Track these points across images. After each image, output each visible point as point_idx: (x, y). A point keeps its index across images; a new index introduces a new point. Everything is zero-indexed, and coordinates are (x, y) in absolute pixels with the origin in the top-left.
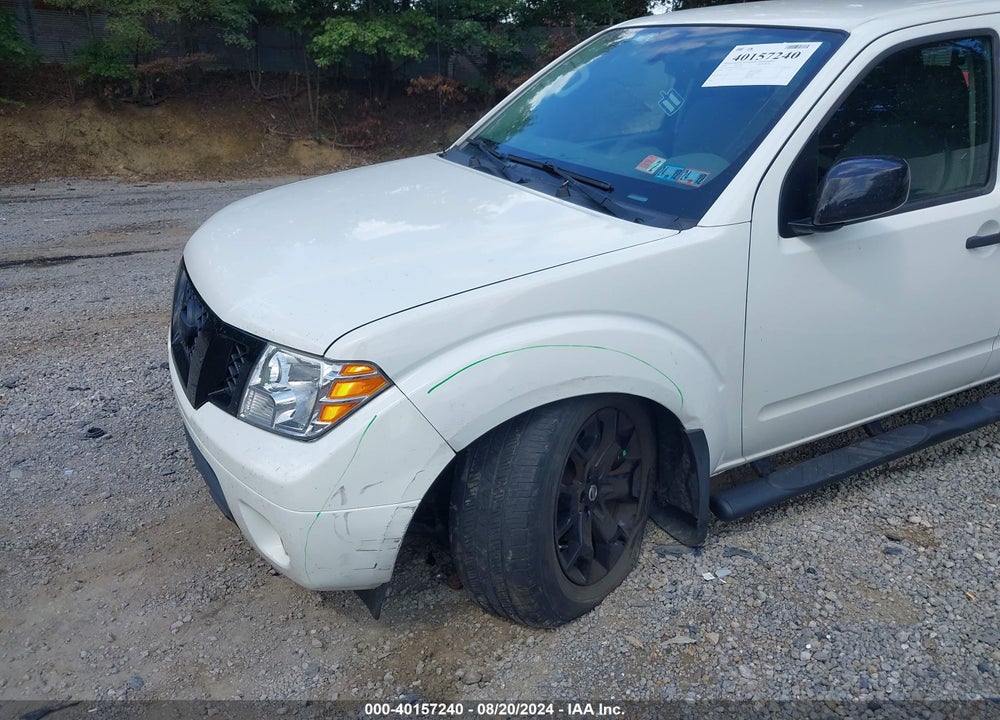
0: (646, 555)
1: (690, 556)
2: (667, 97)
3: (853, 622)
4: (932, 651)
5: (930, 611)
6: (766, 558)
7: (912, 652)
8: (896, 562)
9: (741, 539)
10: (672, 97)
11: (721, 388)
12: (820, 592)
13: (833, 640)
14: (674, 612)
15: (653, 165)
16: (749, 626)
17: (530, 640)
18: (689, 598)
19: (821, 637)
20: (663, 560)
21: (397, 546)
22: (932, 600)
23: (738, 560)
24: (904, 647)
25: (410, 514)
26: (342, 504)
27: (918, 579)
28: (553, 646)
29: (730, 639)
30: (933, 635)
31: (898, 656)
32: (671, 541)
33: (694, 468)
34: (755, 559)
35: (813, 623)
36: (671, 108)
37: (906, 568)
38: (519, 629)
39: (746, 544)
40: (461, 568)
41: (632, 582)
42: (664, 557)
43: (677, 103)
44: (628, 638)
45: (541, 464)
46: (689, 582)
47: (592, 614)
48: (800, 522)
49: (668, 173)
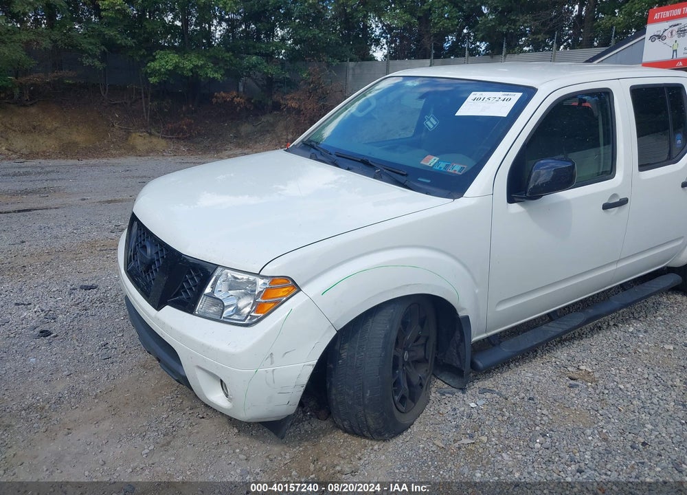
0: (433, 395)
1: (460, 394)
2: (429, 120)
3: (560, 426)
4: (605, 440)
5: (601, 418)
6: (504, 393)
7: (596, 441)
8: (577, 392)
9: (488, 383)
10: (432, 119)
11: (477, 291)
12: (538, 410)
13: (551, 437)
14: (457, 427)
15: (431, 161)
16: (502, 431)
17: (376, 447)
18: (465, 418)
19: (544, 435)
20: (444, 397)
21: (302, 389)
22: (600, 412)
23: (488, 395)
24: (590, 438)
25: (311, 369)
26: (271, 364)
27: (591, 401)
28: (390, 450)
29: (493, 439)
30: (604, 431)
31: (587, 444)
32: (446, 386)
33: (462, 340)
34: (498, 394)
35: (538, 428)
36: (431, 126)
37: (583, 395)
38: (367, 441)
39: (491, 386)
40: (334, 404)
41: (429, 410)
42: (444, 395)
43: (435, 123)
44: (435, 442)
45: (386, 336)
46: (463, 409)
47: (409, 430)
48: (519, 372)
49: (441, 165)
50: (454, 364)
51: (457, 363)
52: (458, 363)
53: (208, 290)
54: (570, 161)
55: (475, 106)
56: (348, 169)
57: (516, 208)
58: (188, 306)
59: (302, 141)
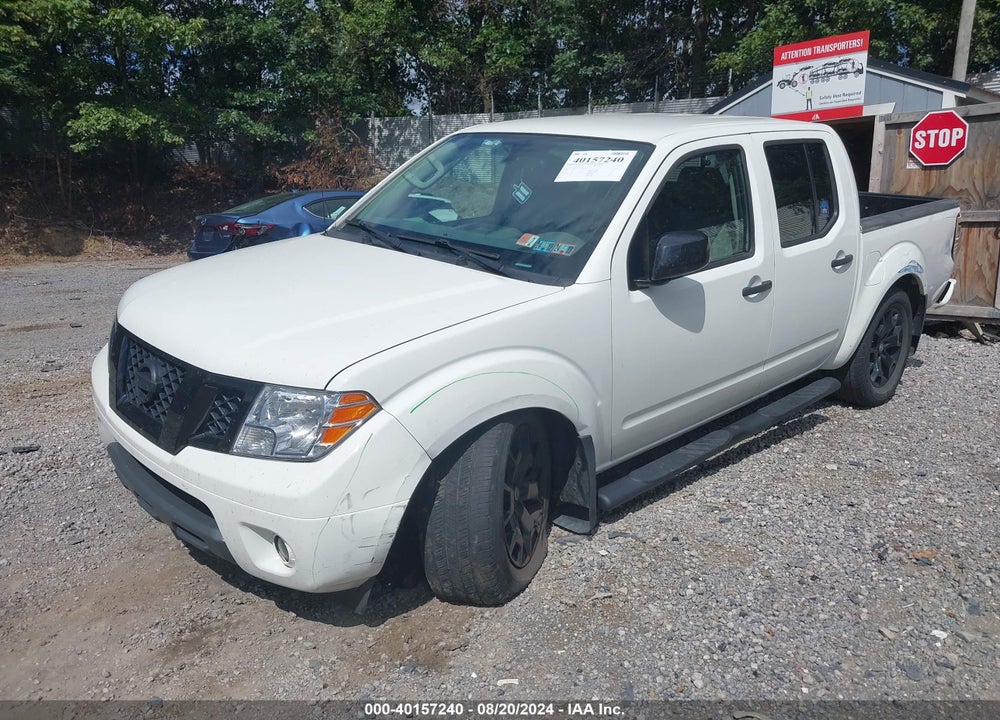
0: (551, 545)
1: (585, 541)
2: (519, 190)
3: (714, 568)
4: (768, 577)
5: (760, 553)
6: (640, 535)
7: (757, 580)
8: (729, 527)
9: (619, 525)
10: (522, 189)
11: (599, 404)
12: (686, 552)
13: (704, 581)
14: (587, 580)
15: (529, 241)
16: (645, 580)
17: (487, 614)
18: (595, 569)
19: (696, 580)
20: (565, 547)
21: (391, 540)
22: (760, 547)
23: (621, 540)
24: (751, 577)
25: (401, 512)
26: (349, 507)
27: (747, 536)
28: (506, 615)
29: (635, 590)
30: (767, 568)
31: (748, 583)
32: (566, 533)
33: (585, 468)
34: (632, 537)
35: (687, 572)
36: (523, 198)
37: (737, 529)
38: (474, 608)
39: (622, 528)
40: (431, 559)
41: (549, 563)
42: (565, 544)
43: (527, 193)
44: (563, 600)
45: (495, 464)
46: (591, 558)
47: (527, 590)
48: (655, 509)
49: (543, 246)
50: (576, 502)
51: (579, 500)
52: (581, 500)
53: (251, 418)
54: (702, 234)
55: (577, 169)
56: (420, 255)
57: (639, 296)
58: (222, 443)
59: (346, 221)
